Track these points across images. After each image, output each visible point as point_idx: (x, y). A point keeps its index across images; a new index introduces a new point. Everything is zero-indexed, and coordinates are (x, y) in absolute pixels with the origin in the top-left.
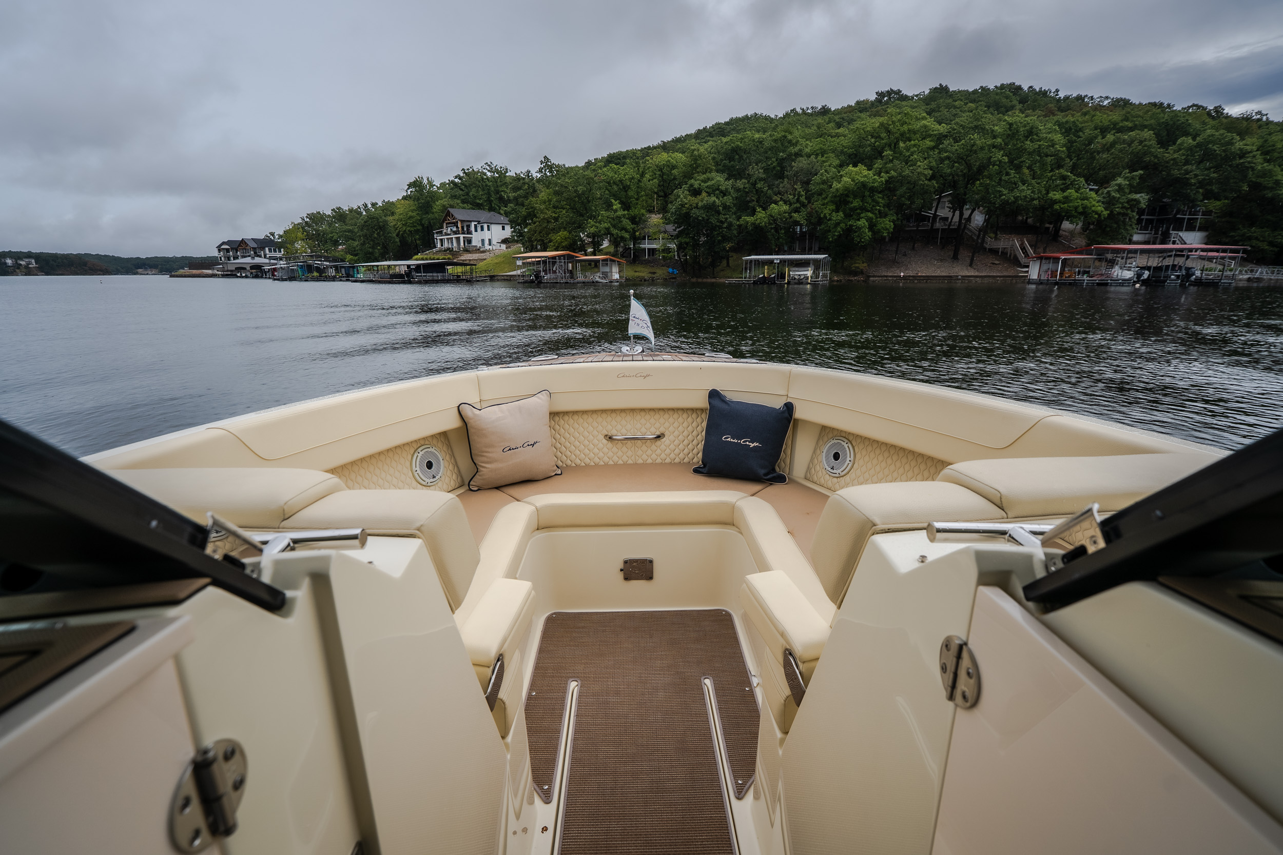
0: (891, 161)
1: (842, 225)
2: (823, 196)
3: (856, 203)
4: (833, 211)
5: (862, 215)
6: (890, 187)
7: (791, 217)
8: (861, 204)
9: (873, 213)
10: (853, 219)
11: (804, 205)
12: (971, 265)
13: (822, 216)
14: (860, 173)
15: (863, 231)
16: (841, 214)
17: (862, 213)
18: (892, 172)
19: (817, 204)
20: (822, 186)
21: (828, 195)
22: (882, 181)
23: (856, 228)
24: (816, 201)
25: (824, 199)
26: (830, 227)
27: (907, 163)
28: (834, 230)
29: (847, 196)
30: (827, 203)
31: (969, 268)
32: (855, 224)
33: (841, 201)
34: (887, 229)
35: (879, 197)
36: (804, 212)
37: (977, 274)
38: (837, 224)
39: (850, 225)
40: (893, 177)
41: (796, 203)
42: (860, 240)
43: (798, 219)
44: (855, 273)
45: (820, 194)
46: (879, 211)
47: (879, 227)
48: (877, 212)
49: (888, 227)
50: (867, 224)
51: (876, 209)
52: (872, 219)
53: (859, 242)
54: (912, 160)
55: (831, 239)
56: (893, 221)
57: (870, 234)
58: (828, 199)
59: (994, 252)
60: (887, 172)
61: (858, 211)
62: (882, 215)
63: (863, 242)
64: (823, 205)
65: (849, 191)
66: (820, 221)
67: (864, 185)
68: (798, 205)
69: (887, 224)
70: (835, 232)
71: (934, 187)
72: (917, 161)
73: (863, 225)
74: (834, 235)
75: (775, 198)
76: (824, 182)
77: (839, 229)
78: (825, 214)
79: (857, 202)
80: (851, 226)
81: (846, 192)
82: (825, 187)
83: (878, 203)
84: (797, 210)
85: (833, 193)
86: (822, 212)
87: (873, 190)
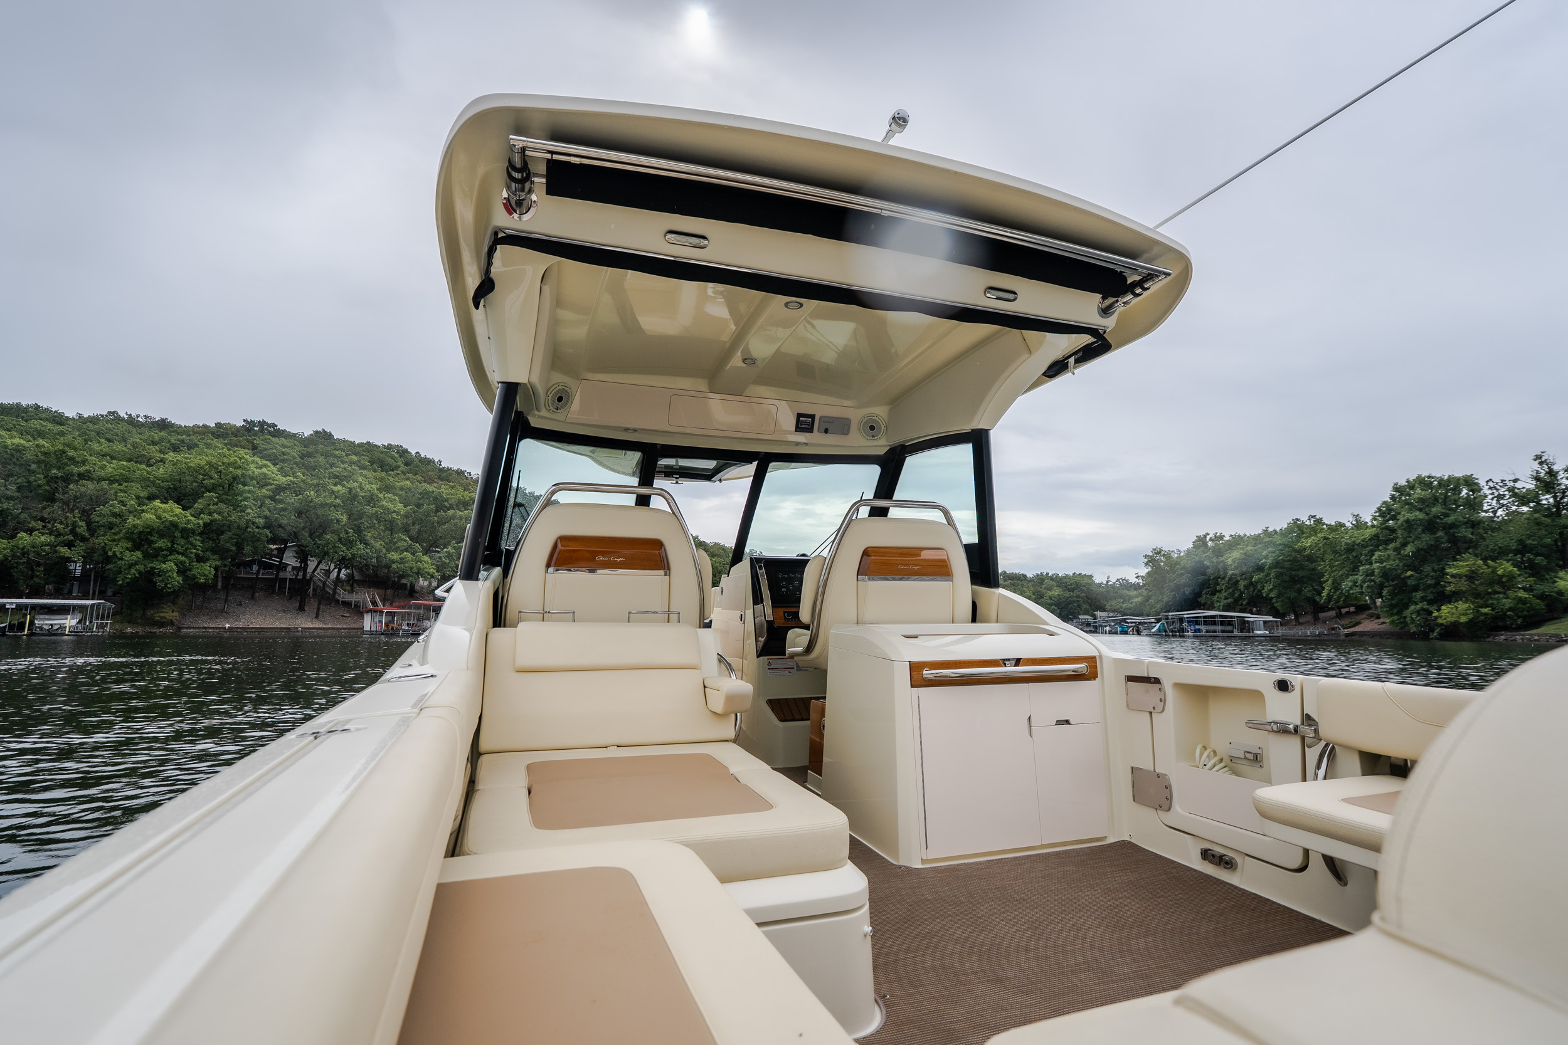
0: (217, 504)
1: (140, 567)
2: (113, 531)
3: (162, 543)
4: (127, 549)
5: (169, 558)
6: (210, 531)
7: (56, 552)
8: (170, 545)
9: (186, 557)
10: (157, 560)
11: (84, 539)
12: (317, 617)
13: (110, 554)
14: (172, 511)
15: (170, 576)
16: (139, 554)
17: (171, 555)
18: (216, 516)
19: (100, 540)
20: (112, 519)
21: (121, 530)
22: (198, 524)
23: (160, 571)
24: (103, 535)
25: (115, 534)
26: (120, 568)
27: (234, 509)
28: (126, 572)
29: (150, 533)
30: (119, 540)
31: (314, 620)
32: (159, 567)
33: (141, 540)
34: (205, 575)
35: (196, 540)
36: (81, 548)
37: (321, 626)
38: (130, 566)
39: (151, 568)
40: (216, 520)
41: (69, 535)
42: (166, 585)
43: (67, 555)
44: (162, 624)
45: (111, 526)
46: (196, 555)
47: (194, 572)
48: (193, 556)
49: (206, 572)
50: (175, 567)
51: (192, 553)
52: (185, 562)
53: (163, 588)
54: (241, 506)
55: (121, 582)
56: (216, 569)
57: (180, 579)
58: (121, 535)
59: (347, 604)
60: (210, 514)
61: (165, 553)
62: (200, 559)
63: (169, 588)
64: (114, 540)
65: (154, 529)
66: (108, 560)
67: (174, 525)
68: (71, 537)
69: (205, 571)
70: (127, 574)
71: (267, 537)
72: (248, 508)
73: (169, 569)
74: (126, 578)
75: (33, 524)
76: (115, 515)
77: (133, 571)
78: (115, 552)
79: (164, 542)
80: (153, 568)
81: (148, 530)
82: (118, 521)
83: (195, 547)
84: (70, 545)
85: (129, 528)
86: (111, 549)
87: (186, 533)
